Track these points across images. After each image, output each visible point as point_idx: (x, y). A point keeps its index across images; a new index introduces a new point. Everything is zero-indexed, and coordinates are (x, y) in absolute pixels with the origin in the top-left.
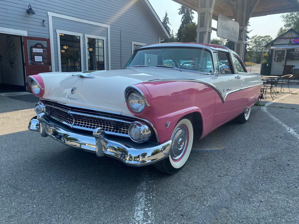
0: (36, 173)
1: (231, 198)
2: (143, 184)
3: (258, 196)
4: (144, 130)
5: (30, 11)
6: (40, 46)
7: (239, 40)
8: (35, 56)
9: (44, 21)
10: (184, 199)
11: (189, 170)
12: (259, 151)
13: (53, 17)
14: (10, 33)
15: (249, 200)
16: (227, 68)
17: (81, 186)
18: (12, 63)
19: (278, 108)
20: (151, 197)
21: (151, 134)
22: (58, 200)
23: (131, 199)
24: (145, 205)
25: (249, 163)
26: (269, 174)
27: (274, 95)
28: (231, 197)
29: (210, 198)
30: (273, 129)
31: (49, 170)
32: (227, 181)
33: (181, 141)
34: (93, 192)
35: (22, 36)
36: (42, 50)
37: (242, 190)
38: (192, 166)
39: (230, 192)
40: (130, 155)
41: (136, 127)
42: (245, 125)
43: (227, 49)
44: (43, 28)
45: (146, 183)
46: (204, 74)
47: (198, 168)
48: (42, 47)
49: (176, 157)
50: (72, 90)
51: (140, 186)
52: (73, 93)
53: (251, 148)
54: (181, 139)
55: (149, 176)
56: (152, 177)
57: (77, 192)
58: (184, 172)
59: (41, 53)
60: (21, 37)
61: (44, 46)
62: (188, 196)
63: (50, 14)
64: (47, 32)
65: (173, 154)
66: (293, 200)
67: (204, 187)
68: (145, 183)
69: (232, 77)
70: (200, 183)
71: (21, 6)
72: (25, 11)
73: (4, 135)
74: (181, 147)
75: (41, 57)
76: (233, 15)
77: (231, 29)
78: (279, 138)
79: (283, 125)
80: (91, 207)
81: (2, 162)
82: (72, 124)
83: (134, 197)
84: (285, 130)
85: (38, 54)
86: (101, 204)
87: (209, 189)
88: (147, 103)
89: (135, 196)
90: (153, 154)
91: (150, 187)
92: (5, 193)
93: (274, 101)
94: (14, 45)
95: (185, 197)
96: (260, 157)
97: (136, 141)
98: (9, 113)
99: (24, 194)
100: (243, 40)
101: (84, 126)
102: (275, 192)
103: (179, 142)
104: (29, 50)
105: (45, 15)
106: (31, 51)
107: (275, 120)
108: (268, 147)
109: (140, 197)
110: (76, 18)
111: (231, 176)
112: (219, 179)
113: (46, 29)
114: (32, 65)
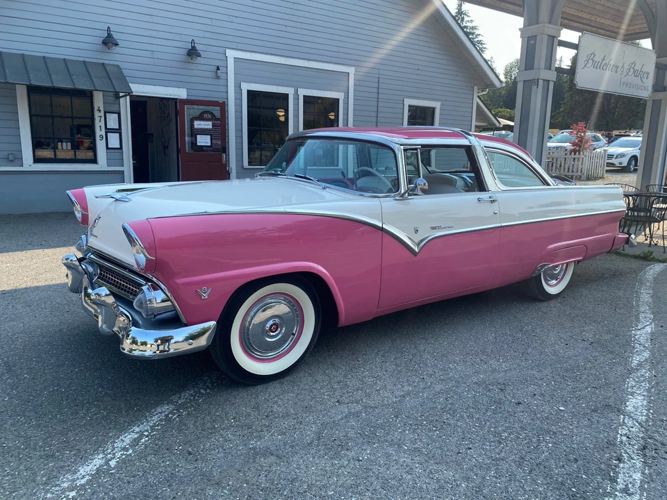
1: (310, 443)
5: (193, 53)
6: (210, 116)
7: (654, 91)
8: (198, 136)
9: (218, 69)
10: (223, 429)
13: (236, 60)
14: (156, 94)
15: (337, 453)
18: (166, 148)
20: (175, 416)
23: (143, 413)
24: (152, 426)
28: (312, 441)
29: (271, 435)
32: (343, 413)
35: (176, 99)
36: (210, 123)
37: (352, 433)
39: (323, 432)
43: (466, 139)
44: (216, 82)
45: (195, 392)
47: (316, 381)
48: (212, 118)
50: (95, 221)
51: (178, 396)
52: (95, 226)
53: (485, 357)
55: (211, 382)
56: (215, 384)
57: (79, 389)
59: (209, 129)
61: (216, 115)
62: (236, 426)
63: (231, 54)
64: (223, 89)
67: (286, 416)
68: (192, 392)
70: (286, 407)
71: (178, 44)
72: (185, 52)
75: (209, 137)
76: (647, 30)
77: (626, 67)
78: (583, 345)
79: (642, 315)
80: (74, 415)
83: (150, 412)
84: (630, 327)
85: (204, 132)
86: (93, 412)
87: (290, 420)
88: (148, 255)
89: (153, 410)
91: (192, 400)
94: (169, 114)
95: (230, 426)
102: (410, 450)
104: (187, 125)
105: (222, 57)
106: (192, 125)
109: (159, 413)
110: (281, 58)
111: (362, 406)
112: (332, 407)
113: (221, 82)
114: (192, 152)
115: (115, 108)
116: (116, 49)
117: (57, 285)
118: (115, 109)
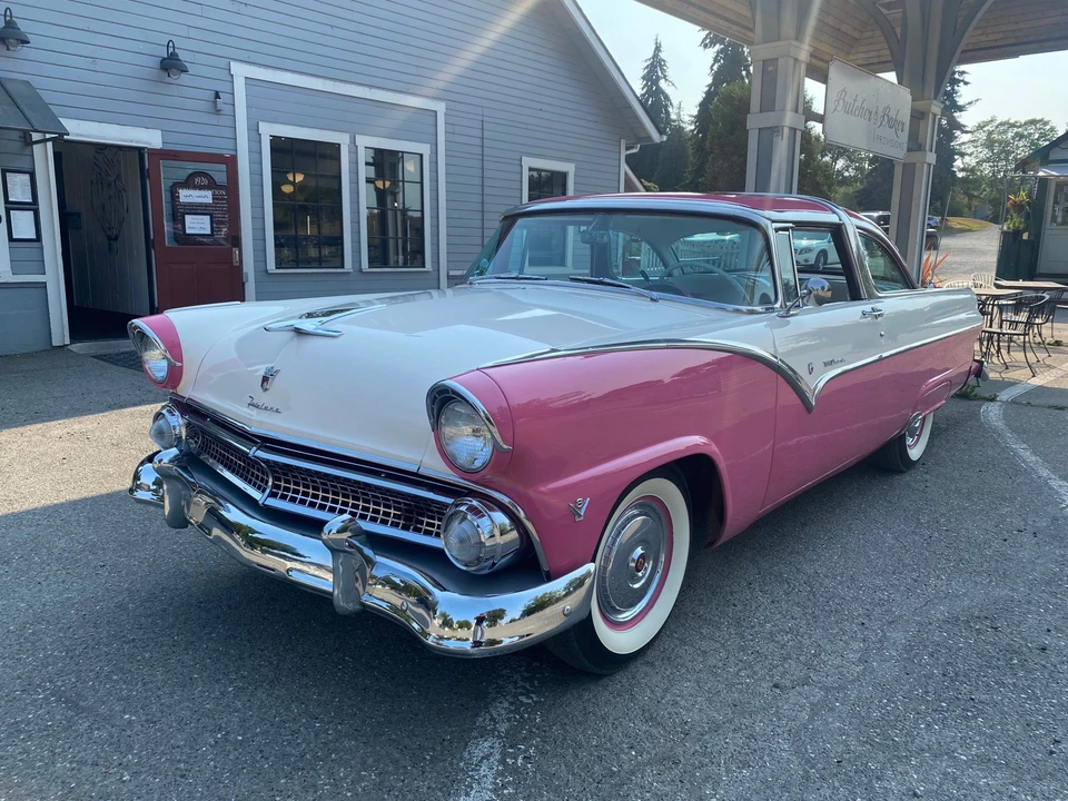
0: (146, 652)
1: (807, 777)
2: (501, 709)
3: (907, 773)
4: (492, 530)
5: (171, 64)
6: (205, 182)
7: (909, 150)
8: (186, 216)
9: (217, 96)
10: (633, 773)
11: (669, 659)
12: (943, 588)
13: (249, 81)
15: (869, 788)
16: (823, 288)
17: (288, 709)
18: (112, 239)
19: (1048, 411)
20: (520, 761)
21: (518, 542)
22: (204, 756)
23: (451, 764)
24: (495, 791)
25: (898, 636)
26: (962, 683)
27: (1042, 355)
28: (804, 770)
29: (728, 771)
30: (1012, 500)
31: (192, 639)
32: (803, 707)
33: (642, 556)
34: (326, 732)
35: (143, 148)
36: (208, 194)
37: (853, 743)
38: (683, 642)
39: (806, 751)
40: (444, 616)
41: (464, 518)
42: (907, 477)
43: (834, 212)
44: (214, 119)
45: (511, 704)
46: (738, 311)
47: (705, 652)
48: (211, 185)
49: (621, 612)
50: (265, 379)
51: (488, 717)
52: (266, 390)
53: (915, 575)
54: (639, 551)
55: (524, 679)
56: (536, 682)
57: (273, 731)
58: (652, 665)
59: (206, 205)
60: (140, 150)
61: (216, 180)
62: (649, 763)
63: (240, 71)
64: (228, 133)
65: (609, 603)
66: (1034, 796)
67: (716, 728)
68: (506, 705)
69: (848, 313)
70: (700, 710)
71: (141, 47)
72: (156, 62)
73: (62, 504)
74: (642, 577)
75: (207, 219)
76: (889, 58)
77: (880, 114)
78: (1026, 538)
79: (1052, 483)
80: (311, 790)
81: (44, 605)
82: (263, 491)
83: (462, 759)
84: (1057, 504)
85: (197, 209)
86: (346, 777)
87: (730, 735)
88: (499, 440)
89: (466, 755)
90: (529, 612)
91: (522, 722)
92: (37, 724)
93: (1037, 382)
94: (118, 176)
95: (638, 764)
96: (941, 611)
97: (466, 565)
98: (91, 416)
99: (98, 729)
100: (927, 148)
101: (303, 502)
102: (973, 760)
103: (633, 560)
104: (165, 196)
105: (223, 75)
106: (174, 197)
107: (1024, 461)
108: (979, 574)
109: (483, 758)
110: (328, 82)
111: (820, 688)
112: (774, 697)
113: (224, 120)
114: (175, 245)
115: (24, 164)
116: (23, 51)
117: (33, 512)
118: (26, 165)
